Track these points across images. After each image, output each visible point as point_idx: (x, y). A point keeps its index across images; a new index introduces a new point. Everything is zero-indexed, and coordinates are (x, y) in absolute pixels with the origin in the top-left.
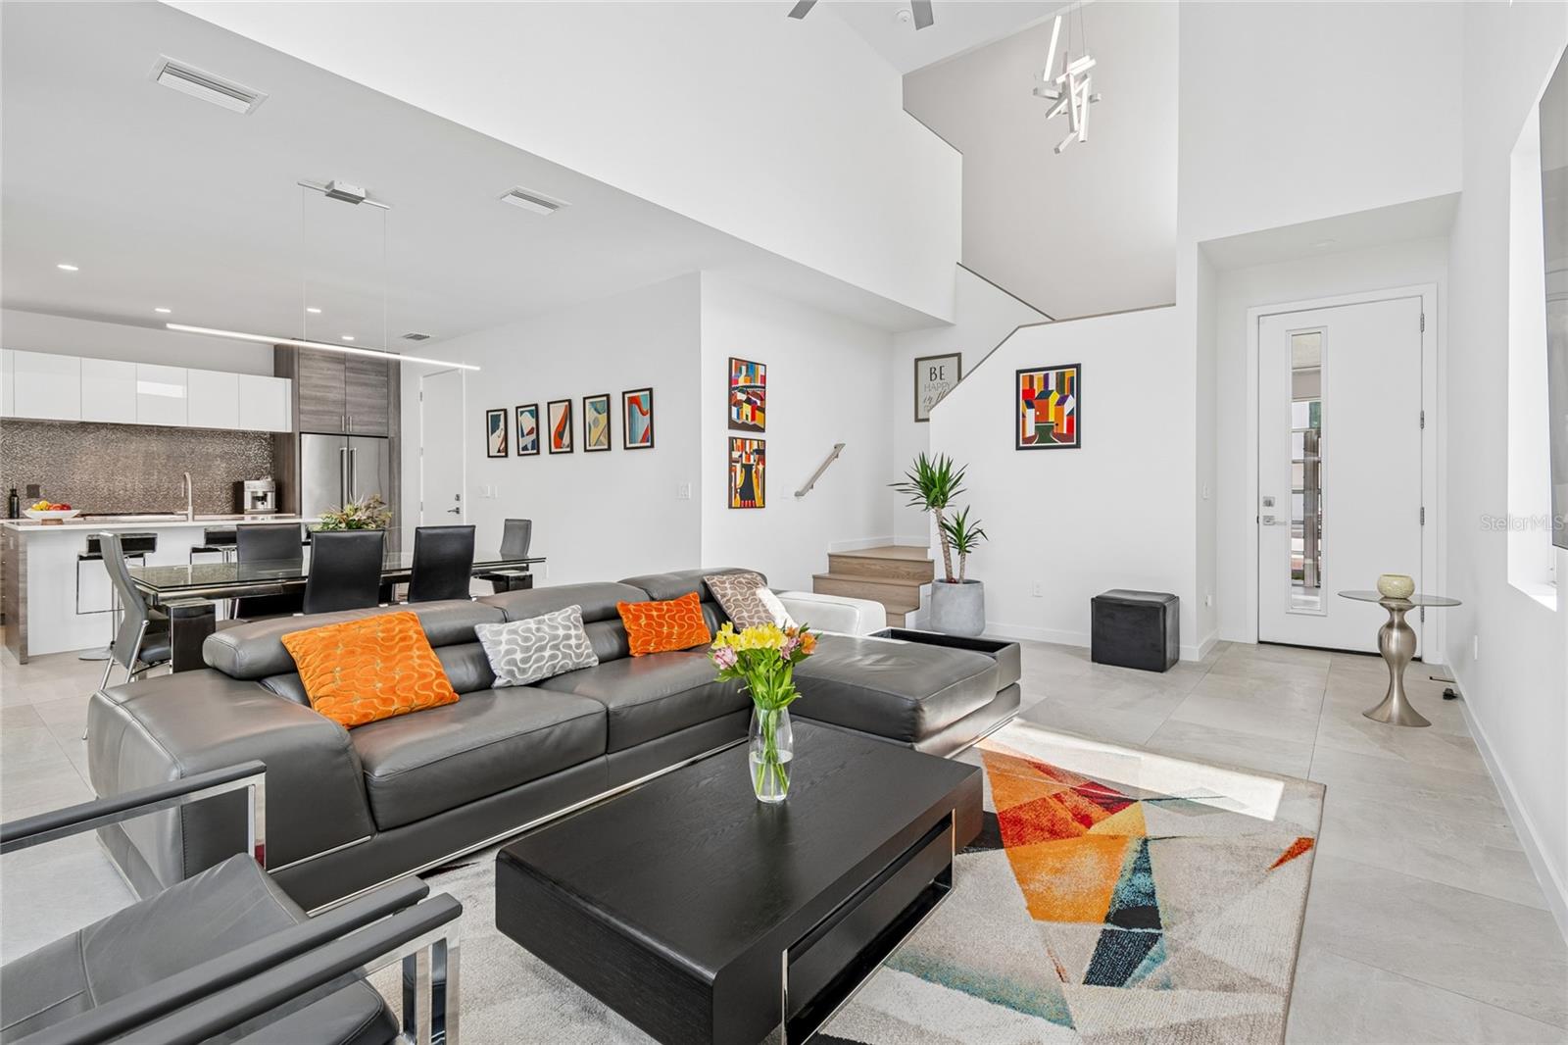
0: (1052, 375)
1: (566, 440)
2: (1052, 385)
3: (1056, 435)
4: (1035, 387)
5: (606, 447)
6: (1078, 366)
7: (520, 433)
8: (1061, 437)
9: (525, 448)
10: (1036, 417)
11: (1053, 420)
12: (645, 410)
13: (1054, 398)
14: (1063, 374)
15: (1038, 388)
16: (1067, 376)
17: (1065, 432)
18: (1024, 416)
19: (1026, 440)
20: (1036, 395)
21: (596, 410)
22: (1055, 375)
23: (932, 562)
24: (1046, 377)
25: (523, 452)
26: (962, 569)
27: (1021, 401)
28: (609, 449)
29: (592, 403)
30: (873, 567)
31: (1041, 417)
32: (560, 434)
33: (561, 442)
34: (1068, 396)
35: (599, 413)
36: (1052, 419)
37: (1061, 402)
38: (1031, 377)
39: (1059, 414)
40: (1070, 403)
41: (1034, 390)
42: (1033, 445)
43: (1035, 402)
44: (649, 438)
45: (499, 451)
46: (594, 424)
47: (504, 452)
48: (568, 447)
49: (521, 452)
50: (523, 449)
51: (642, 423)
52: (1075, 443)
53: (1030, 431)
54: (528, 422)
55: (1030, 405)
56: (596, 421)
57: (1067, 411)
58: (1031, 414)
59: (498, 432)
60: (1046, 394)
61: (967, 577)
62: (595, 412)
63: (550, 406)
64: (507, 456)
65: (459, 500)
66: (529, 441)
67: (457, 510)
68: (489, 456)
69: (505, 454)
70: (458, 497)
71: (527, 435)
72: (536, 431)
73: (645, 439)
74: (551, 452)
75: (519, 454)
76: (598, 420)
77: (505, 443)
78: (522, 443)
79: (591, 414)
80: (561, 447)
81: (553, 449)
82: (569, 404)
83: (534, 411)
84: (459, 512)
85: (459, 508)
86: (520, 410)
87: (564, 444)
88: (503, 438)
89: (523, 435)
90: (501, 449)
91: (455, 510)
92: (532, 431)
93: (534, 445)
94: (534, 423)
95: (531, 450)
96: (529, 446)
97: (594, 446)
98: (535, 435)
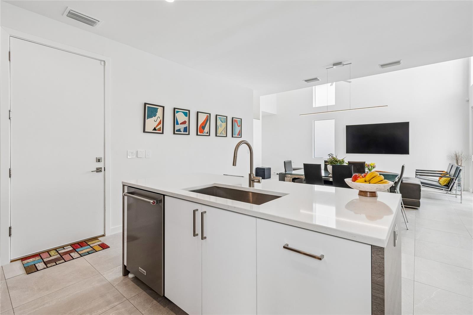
1: (206, 130)
5: (225, 136)
7: (175, 122)
9: (179, 130)
12: (239, 125)
21: (221, 120)
25: (176, 132)
28: (226, 136)
29: (219, 118)
32: (203, 127)
33: (201, 130)
35: (222, 122)
45: (155, 129)
46: (220, 126)
47: (159, 130)
48: (207, 133)
49: (176, 133)
50: (177, 131)
51: (237, 129)
54: (181, 117)
59: (154, 118)
62: (221, 122)
63: (199, 113)
64: (163, 133)
65: (102, 162)
66: (182, 127)
67: (99, 170)
68: (144, 131)
69: (161, 132)
70: (99, 160)
71: (180, 124)
72: (187, 123)
73: (239, 134)
74: (197, 134)
75: (174, 133)
76: (222, 125)
77: (161, 126)
78: (177, 127)
79: (219, 122)
80: (203, 133)
81: (199, 134)
82: (209, 115)
83: (187, 113)
84: (101, 171)
85: (101, 168)
86: (176, 110)
87: (205, 132)
88: (160, 123)
89: (177, 124)
90: (157, 128)
91: (95, 169)
92: (184, 123)
93: (185, 130)
94: (186, 119)
95: (184, 132)
96: (182, 130)
97: (220, 134)
98: (186, 125)
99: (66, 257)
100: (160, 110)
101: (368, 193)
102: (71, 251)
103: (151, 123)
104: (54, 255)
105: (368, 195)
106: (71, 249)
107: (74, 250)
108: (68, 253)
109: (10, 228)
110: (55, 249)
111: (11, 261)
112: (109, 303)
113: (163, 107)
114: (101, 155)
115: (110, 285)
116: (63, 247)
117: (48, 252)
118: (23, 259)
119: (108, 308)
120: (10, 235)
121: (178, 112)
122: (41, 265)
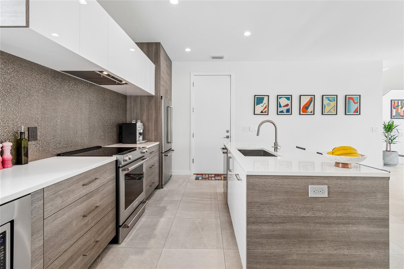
0: (400, 102)
1: (310, 109)
2: (400, 104)
3: (400, 116)
5: (335, 114)
8: (402, 116)
9: (282, 112)
10: (396, 111)
12: (356, 102)
13: (400, 107)
14: (402, 102)
15: (396, 104)
18: (393, 111)
19: (394, 116)
20: (396, 106)
21: (329, 100)
24: (398, 102)
26: (390, 148)
27: (392, 107)
28: (337, 114)
29: (326, 97)
31: (397, 112)
32: (306, 107)
33: (304, 110)
35: (331, 101)
36: (399, 112)
37: (402, 108)
38: (395, 102)
39: (401, 111)
42: (395, 117)
43: (396, 108)
44: (357, 112)
45: (262, 112)
47: (265, 113)
48: (312, 112)
50: (280, 112)
51: (354, 107)
53: (394, 114)
54: (284, 102)
55: (394, 108)
56: (328, 105)
57: (403, 110)
59: (261, 105)
60: (398, 106)
61: (392, 150)
63: (301, 96)
64: (268, 114)
65: (229, 132)
66: (285, 109)
67: (228, 137)
68: (254, 114)
69: (267, 114)
70: (227, 131)
71: (283, 107)
72: (290, 105)
73: (355, 112)
74: (300, 114)
75: (278, 114)
76: (330, 104)
77: (267, 109)
78: (280, 109)
79: (326, 102)
80: (306, 113)
81: (301, 113)
82: (313, 97)
83: (289, 98)
84: (229, 138)
85: (229, 136)
86: (279, 97)
87: (308, 111)
88: (266, 107)
89: (280, 106)
90: (263, 111)
91: (226, 137)
92: (287, 105)
93: (288, 111)
94: (289, 102)
95: (286, 113)
96: (285, 111)
97: (327, 113)
98: (289, 107)
99: (210, 178)
100: (266, 98)
101: (340, 164)
102: (213, 177)
103: (259, 108)
104: (207, 176)
105: (340, 166)
106: (214, 176)
107: (214, 177)
108: (212, 177)
109: (193, 159)
110: (209, 174)
111: (194, 174)
112: (211, 198)
113: (268, 96)
114: (229, 129)
115: (217, 193)
116: (211, 174)
117: (206, 174)
118: (197, 174)
119: (209, 200)
120: (193, 162)
121: (280, 98)
122: (200, 178)
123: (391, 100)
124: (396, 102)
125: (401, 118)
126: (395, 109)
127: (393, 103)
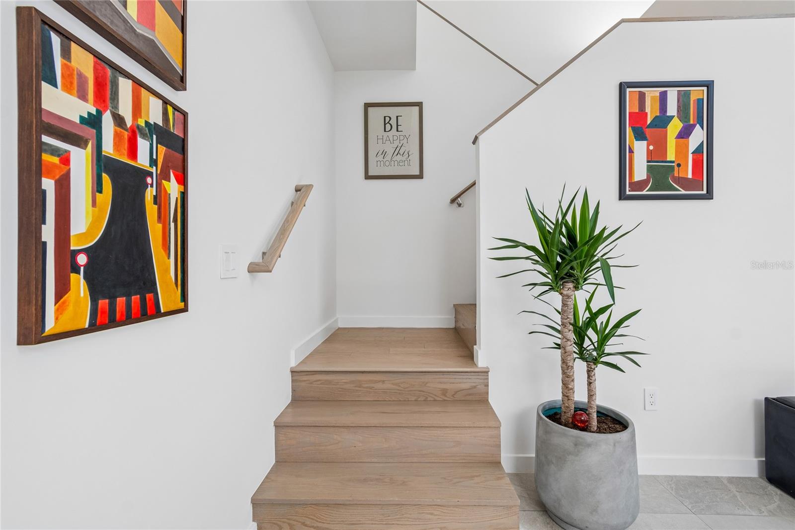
0: (672, 95)
2: (672, 109)
3: (679, 180)
4: (648, 110)
6: (709, 85)
8: (684, 183)
10: (649, 153)
11: (673, 159)
13: (675, 127)
14: (687, 94)
15: (651, 111)
16: (693, 98)
17: (690, 176)
18: (631, 151)
19: (640, 185)
20: (649, 122)
22: (676, 93)
23: (486, 372)
24: (663, 97)
27: (628, 130)
30: (379, 386)
31: (656, 155)
34: (694, 126)
36: (671, 156)
37: (685, 133)
38: (642, 96)
39: (681, 151)
40: (698, 136)
41: (647, 113)
42: (644, 192)
43: (648, 132)
52: (705, 192)
53: (640, 172)
55: (640, 135)
57: (692, 147)
58: (640, 149)
60: (663, 121)
123: (623, 87)
124: (652, 94)
125: (683, 192)
126: (644, 143)
127: (631, 107)
